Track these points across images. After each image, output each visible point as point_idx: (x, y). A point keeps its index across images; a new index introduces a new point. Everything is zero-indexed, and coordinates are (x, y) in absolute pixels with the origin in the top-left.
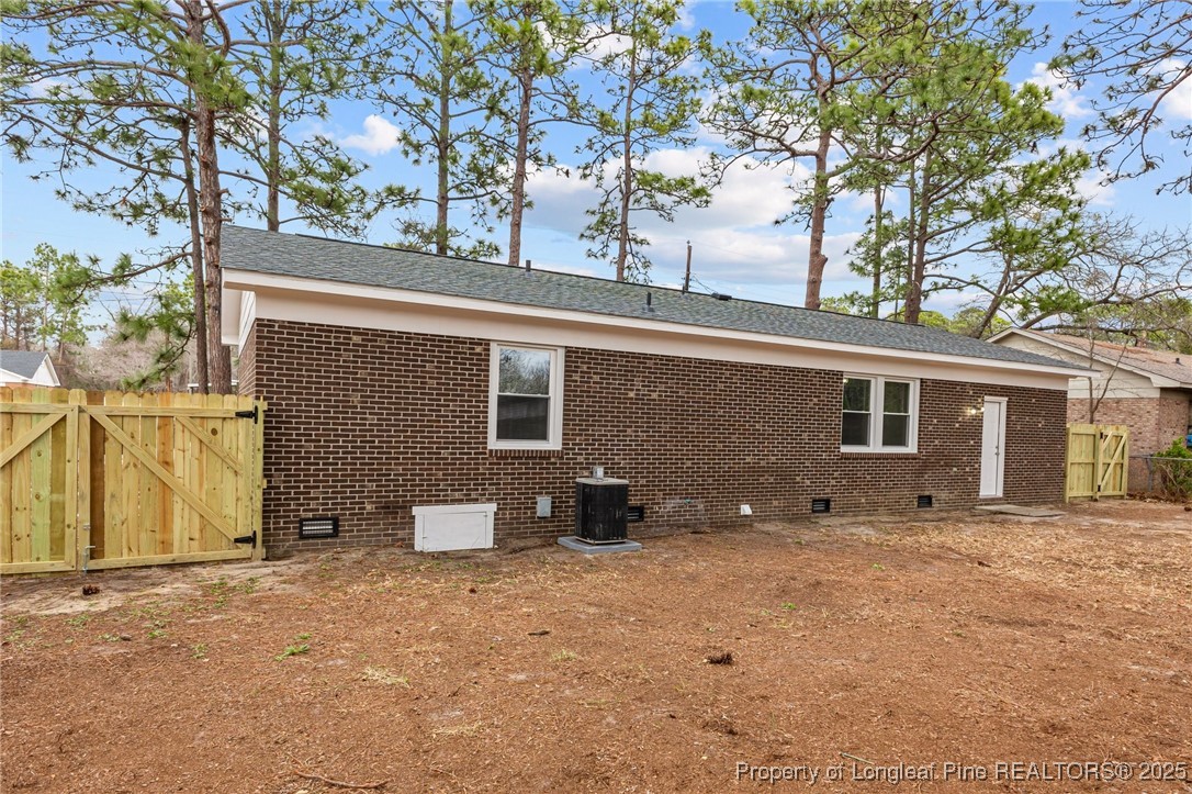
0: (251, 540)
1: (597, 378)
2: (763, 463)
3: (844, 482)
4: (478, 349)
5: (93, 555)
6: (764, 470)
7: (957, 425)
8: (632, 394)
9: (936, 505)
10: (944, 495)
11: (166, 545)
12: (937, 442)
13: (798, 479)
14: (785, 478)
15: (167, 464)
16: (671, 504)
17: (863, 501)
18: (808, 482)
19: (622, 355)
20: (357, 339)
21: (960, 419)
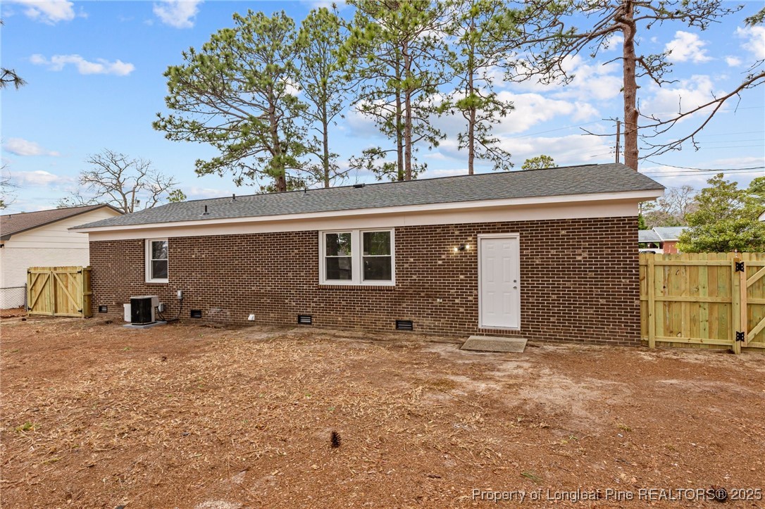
0: (81, 311)
1: (179, 250)
2: (262, 291)
3: (322, 305)
4: (140, 243)
5: (56, 311)
6: (263, 295)
7: (440, 262)
8: (193, 256)
9: (418, 330)
10: (427, 322)
11: (67, 311)
12: (414, 277)
13: (286, 301)
14: (277, 300)
15: (67, 287)
16: (214, 311)
17: (340, 319)
18: (294, 304)
19: (189, 238)
20: (109, 244)
21: (443, 257)
